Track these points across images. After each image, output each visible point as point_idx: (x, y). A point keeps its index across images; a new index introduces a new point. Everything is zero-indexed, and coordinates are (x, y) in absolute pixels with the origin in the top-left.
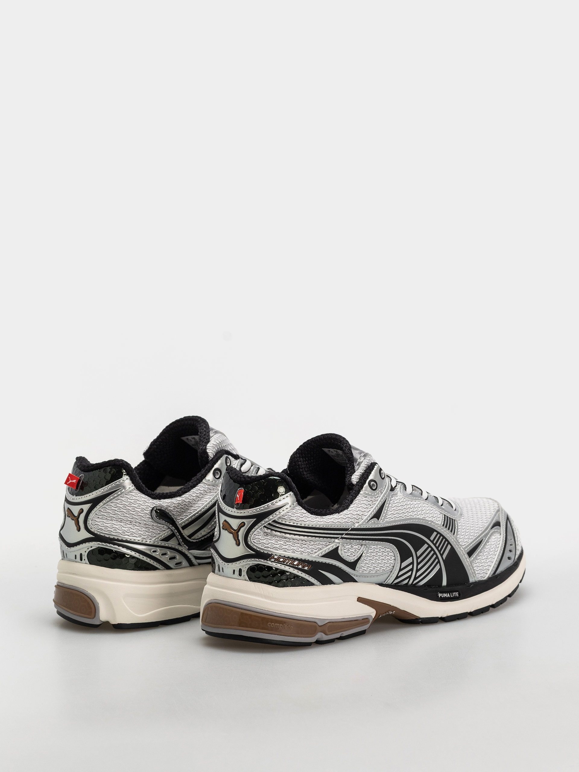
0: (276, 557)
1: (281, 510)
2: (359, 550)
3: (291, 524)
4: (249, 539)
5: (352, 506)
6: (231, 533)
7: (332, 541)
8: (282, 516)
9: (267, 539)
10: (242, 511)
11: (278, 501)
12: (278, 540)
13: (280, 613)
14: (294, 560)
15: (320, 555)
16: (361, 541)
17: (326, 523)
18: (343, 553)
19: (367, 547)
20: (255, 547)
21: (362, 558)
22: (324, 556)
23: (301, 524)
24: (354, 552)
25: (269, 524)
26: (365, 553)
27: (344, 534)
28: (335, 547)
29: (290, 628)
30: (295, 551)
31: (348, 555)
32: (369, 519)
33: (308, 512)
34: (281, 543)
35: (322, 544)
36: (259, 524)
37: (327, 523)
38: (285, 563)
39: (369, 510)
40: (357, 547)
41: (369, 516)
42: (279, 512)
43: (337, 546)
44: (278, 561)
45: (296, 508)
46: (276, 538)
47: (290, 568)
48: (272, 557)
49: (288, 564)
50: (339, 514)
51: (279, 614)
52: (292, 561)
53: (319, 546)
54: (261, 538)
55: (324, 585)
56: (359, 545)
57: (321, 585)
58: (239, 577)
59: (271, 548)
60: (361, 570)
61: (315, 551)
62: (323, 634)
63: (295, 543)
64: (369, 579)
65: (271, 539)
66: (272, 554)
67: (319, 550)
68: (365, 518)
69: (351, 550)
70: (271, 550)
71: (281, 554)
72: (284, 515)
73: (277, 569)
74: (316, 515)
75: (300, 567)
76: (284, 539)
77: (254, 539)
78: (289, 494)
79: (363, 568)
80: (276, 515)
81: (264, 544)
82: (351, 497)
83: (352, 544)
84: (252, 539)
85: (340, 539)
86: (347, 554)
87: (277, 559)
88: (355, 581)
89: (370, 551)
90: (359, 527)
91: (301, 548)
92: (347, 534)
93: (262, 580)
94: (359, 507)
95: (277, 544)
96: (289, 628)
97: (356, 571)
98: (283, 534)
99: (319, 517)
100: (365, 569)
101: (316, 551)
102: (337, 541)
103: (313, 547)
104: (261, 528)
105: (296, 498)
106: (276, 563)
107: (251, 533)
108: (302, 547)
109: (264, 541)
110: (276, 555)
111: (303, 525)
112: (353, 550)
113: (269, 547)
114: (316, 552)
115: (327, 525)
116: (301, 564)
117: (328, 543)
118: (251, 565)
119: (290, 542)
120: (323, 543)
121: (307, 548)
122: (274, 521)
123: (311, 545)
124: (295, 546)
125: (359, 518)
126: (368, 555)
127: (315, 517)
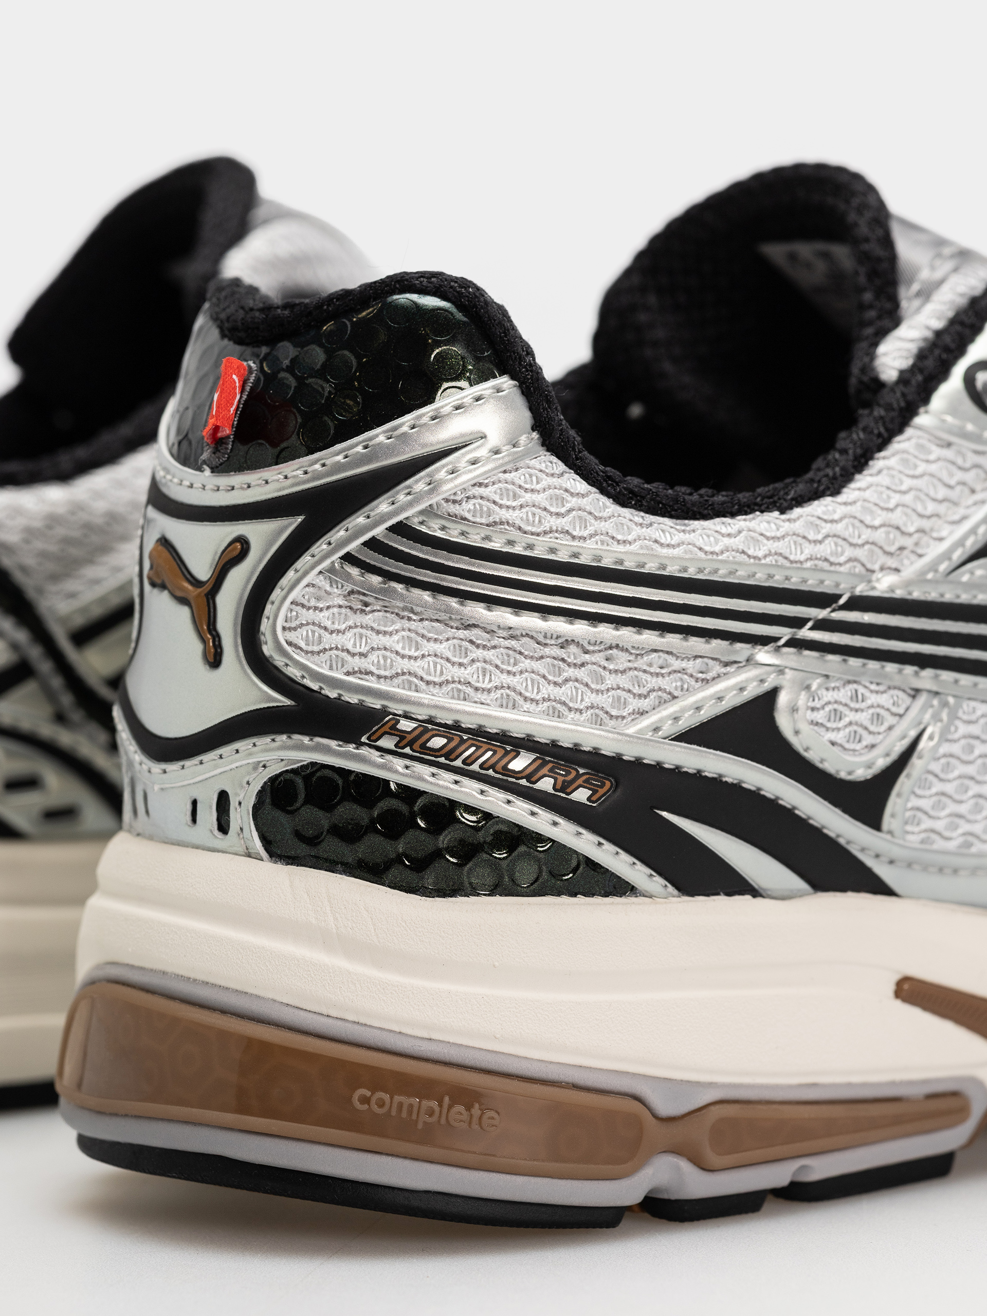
0: (406, 725)
1: (440, 470)
2: (901, 716)
3: (496, 545)
4: (265, 626)
5: (862, 480)
6: (183, 601)
7: (742, 657)
8: (447, 501)
9: (359, 630)
10: (238, 479)
11: (425, 419)
12: (423, 636)
13: (426, 1035)
14: (509, 748)
15: (669, 728)
16: (909, 670)
17: (701, 555)
18: (804, 727)
19: (945, 704)
20: (293, 672)
21: (916, 764)
22: (692, 736)
23: (553, 551)
24: (872, 728)
25: (373, 544)
26: (931, 738)
27: (810, 624)
28: (753, 691)
29: (480, 1124)
30: (518, 698)
31: (833, 743)
32: (958, 555)
33: (603, 492)
34: (442, 648)
35: (683, 671)
36: (320, 547)
37: (710, 557)
38: (458, 763)
39: (961, 511)
40: (884, 700)
41: (961, 543)
42: (428, 480)
43: (767, 686)
44: (416, 746)
45: (533, 463)
46: (413, 625)
47: (485, 787)
48: (386, 728)
49: (475, 767)
50: (783, 517)
51: (420, 1043)
52: (500, 752)
53: (664, 683)
54: (328, 624)
55: (692, 895)
56: (900, 694)
57: (676, 892)
58: (219, 840)
59: (379, 677)
60: (916, 829)
61: (635, 704)
62: (685, 1166)
63: (518, 656)
64: (962, 885)
65: (382, 628)
66: (384, 712)
67: (662, 702)
68: (934, 550)
69: (851, 716)
70: (383, 686)
71: (433, 713)
72: (458, 498)
73: (409, 794)
74: (647, 512)
75: (546, 784)
76: (462, 633)
77: (290, 629)
78: (493, 387)
79: (927, 823)
80: (409, 497)
81: (345, 654)
82: (858, 435)
83: (855, 682)
84: (284, 628)
85: (786, 650)
86: (832, 736)
87: (409, 737)
88: (880, 888)
89: (963, 729)
90: (899, 594)
91: (555, 683)
92: (822, 625)
93: (333, 857)
94: (904, 487)
95: (413, 653)
96: (475, 1120)
97: (888, 837)
98: (453, 602)
99: (667, 521)
100: (939, 825)
101: (645, 704)
102: (763, 655)
103: (623, 680)
104: (331, 570)
105: (531, 409)
106: (408, 762)
107: (276, 594)
108: (559, 680)
109: (347, 641)
110: (407, 716)
111: (563, 557)
112: (863, 717)
113: (374, 669)
114: (642, 713)
115: (705, 565)
116: (552, 773)
117: (717, 669)
118: (275, 769)
119: (495, 647)
120: (684, 664)
121: (587, 685)
122: (401, 529)
123: (616, 671)
124: (521, 672)
125: (902, 549)
126: (955, 748)
127: (636, 519)
